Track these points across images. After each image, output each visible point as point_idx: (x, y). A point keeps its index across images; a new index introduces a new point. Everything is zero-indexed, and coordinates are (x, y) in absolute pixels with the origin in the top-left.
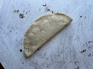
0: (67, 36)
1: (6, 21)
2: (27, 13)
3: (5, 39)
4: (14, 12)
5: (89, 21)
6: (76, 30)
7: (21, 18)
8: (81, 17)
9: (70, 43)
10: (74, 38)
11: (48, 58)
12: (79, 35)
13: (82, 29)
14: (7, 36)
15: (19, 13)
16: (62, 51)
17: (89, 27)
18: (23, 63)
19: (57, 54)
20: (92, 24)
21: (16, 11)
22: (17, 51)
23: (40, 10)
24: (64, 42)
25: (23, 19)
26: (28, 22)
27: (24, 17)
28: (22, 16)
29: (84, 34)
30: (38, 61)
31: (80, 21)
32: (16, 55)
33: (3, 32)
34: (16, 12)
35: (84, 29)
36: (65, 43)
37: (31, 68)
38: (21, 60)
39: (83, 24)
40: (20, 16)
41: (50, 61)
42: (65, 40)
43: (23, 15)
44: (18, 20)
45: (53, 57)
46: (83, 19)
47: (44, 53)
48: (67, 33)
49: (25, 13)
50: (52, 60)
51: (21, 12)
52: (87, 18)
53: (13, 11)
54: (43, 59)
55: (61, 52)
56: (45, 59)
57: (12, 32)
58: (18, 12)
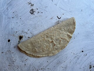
0: (58, 59)
1: (16, 5)
2: (38, 12)
3: (3, 21)
4: (28, 4)
5: (87, 61)
6: (69, 59)
7: (31, 13)
8: (83, 51)
9: (55, 67)
10: (62, 65)
11: (27, 65)
12: (68, 66)
13: (75, 63)
14: (7, 19)
15: (32, 8)
16: (43, 68)
17: (83, 66)
18: (2, 53)
19: (37, 68)
20: (87, 65)
21: (31, 3)
22: (6, 38)
23: (52, 18)
24: (51, 62)
25: (32, 15)
26: (33, 21)
27: (33, 14)
28: (32, 12)
29: (73, 68)
30: (16, 61)
31: (79, 55)
32: (2, 41)
33: (6, 13)
34: (30, 5)
35: (77, 64)
36: (51, 64)
37: (7, 62)
38: (3, 49)
39: (80, 59)
40: (31, 11)
41: (26, 68)
42: (53, 61)
43: (34, 11)
44: (27, 13)
45: (31, 67)
46: (83, 55)
47: (26, 58)
48: (59, 56)
49: (37, 11)
50: (29, 69)
51: (34, 8)
52: (86, 57)
53: (28, 2)
54: (21, 62)
55: (41, 68)
56: (23, 64)
57: (14, 19)
58: (31, 6)
